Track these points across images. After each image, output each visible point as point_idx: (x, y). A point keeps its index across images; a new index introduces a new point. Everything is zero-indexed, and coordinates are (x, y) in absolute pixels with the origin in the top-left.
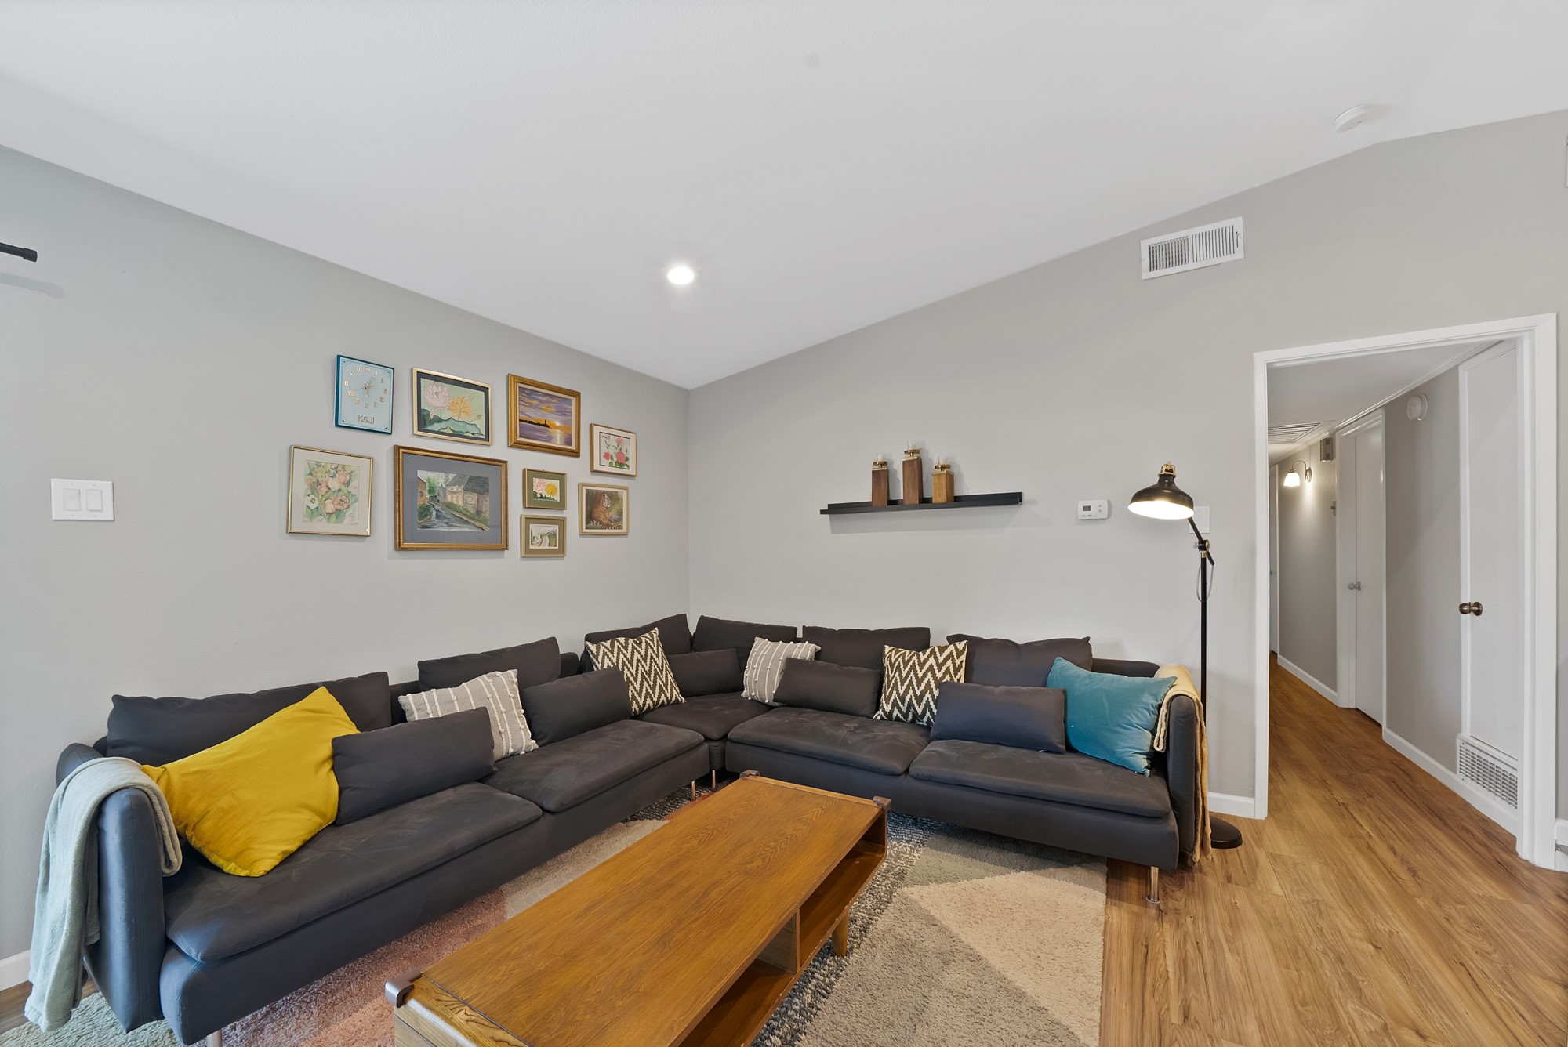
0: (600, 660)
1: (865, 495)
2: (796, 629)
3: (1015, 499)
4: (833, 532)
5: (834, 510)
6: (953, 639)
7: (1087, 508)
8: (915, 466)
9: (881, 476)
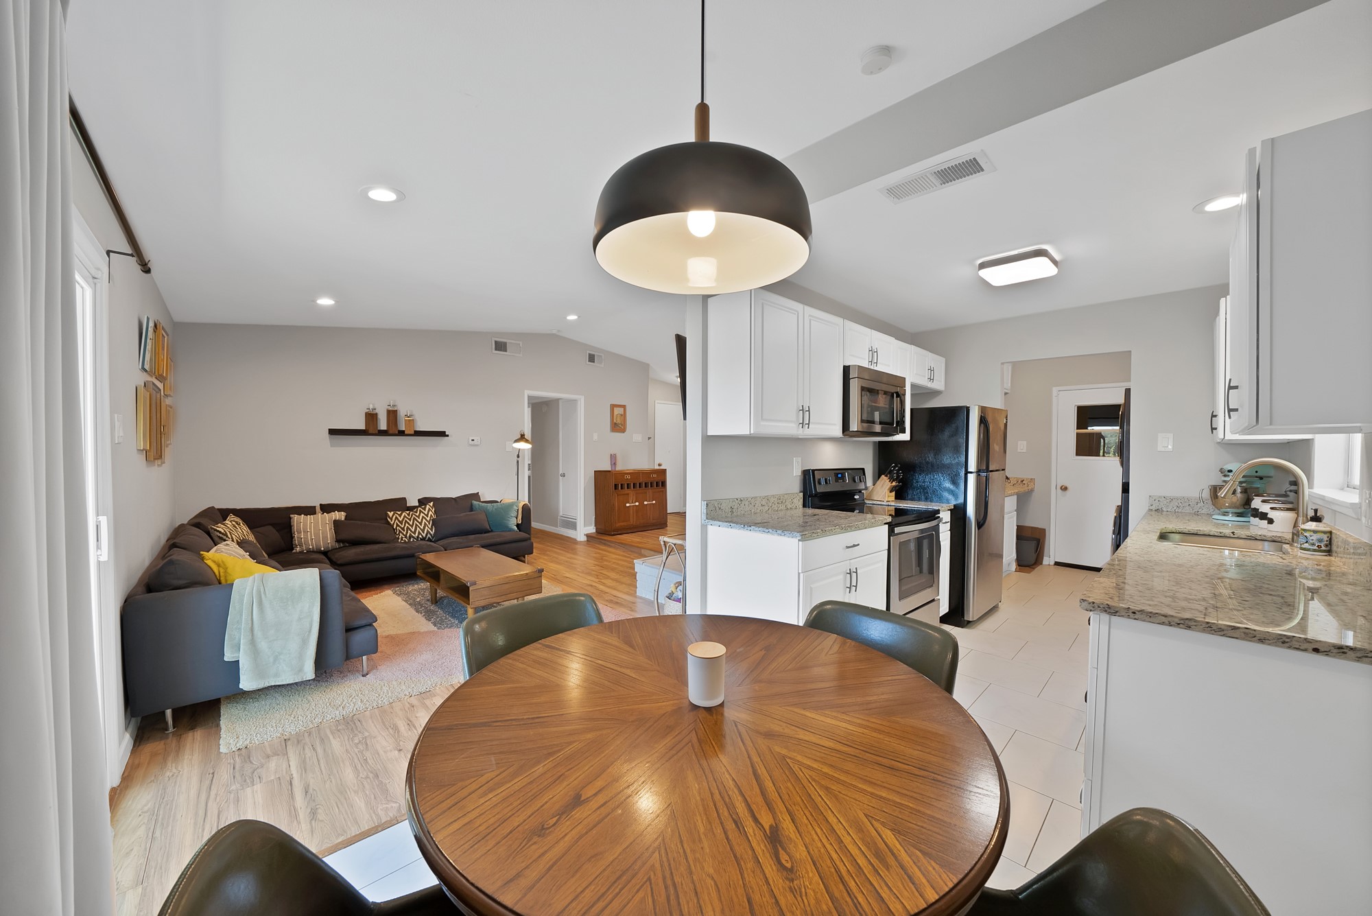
0: (230, 536)
1: (361, 426)
2: (315, 507)
3: (442, 434)
4: (331, 446)
5: (333, 432)
6: (423, 502)
7: (473, 440)
8: (392, 415)
9: (371, 417)
